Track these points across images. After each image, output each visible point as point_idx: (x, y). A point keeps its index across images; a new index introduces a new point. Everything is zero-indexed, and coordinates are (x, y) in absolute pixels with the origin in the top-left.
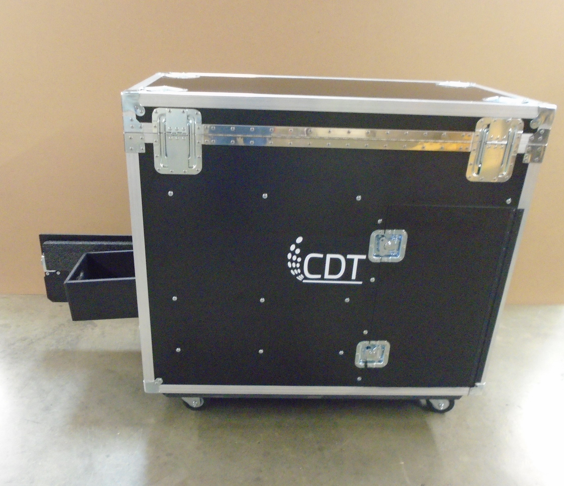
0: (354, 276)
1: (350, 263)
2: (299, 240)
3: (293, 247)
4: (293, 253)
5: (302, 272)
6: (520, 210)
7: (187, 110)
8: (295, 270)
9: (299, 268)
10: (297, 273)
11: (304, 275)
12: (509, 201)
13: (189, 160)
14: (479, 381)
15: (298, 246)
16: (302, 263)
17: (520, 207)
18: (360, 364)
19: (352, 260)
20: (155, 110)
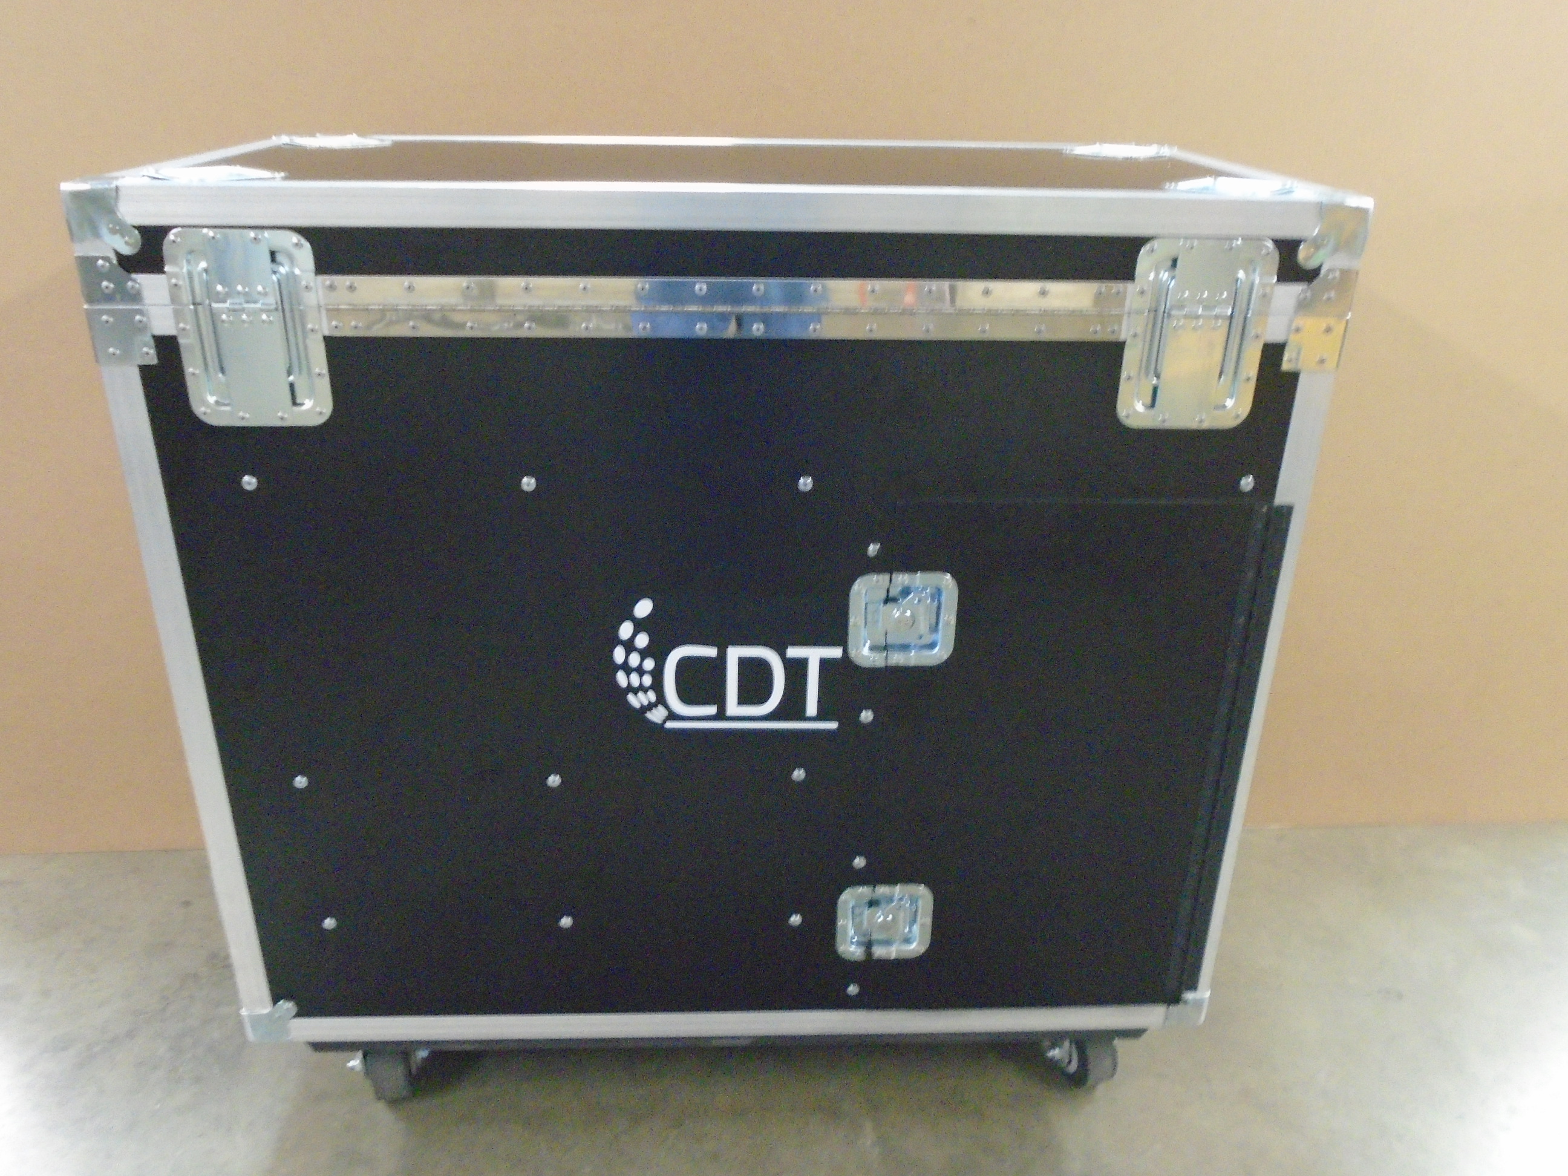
0: (812, 709)
1: (796, 670)
2: (644, 608)
3: (626, 630)
4: (629, 646)
5: (661, 700)
6: (1281, 508)
7: (267, 234)
8: (641, 694)
9: (652, 687)
10: (645, 702)
11: (667, 706)
12: (1247, 483)
13: (292, 386)
14: (1193, 986)
15: (640, 626)
16: (658, 674)
17: (1281, 498)
18: (850, 948)
19: (803, 663)
20: (171, 236)
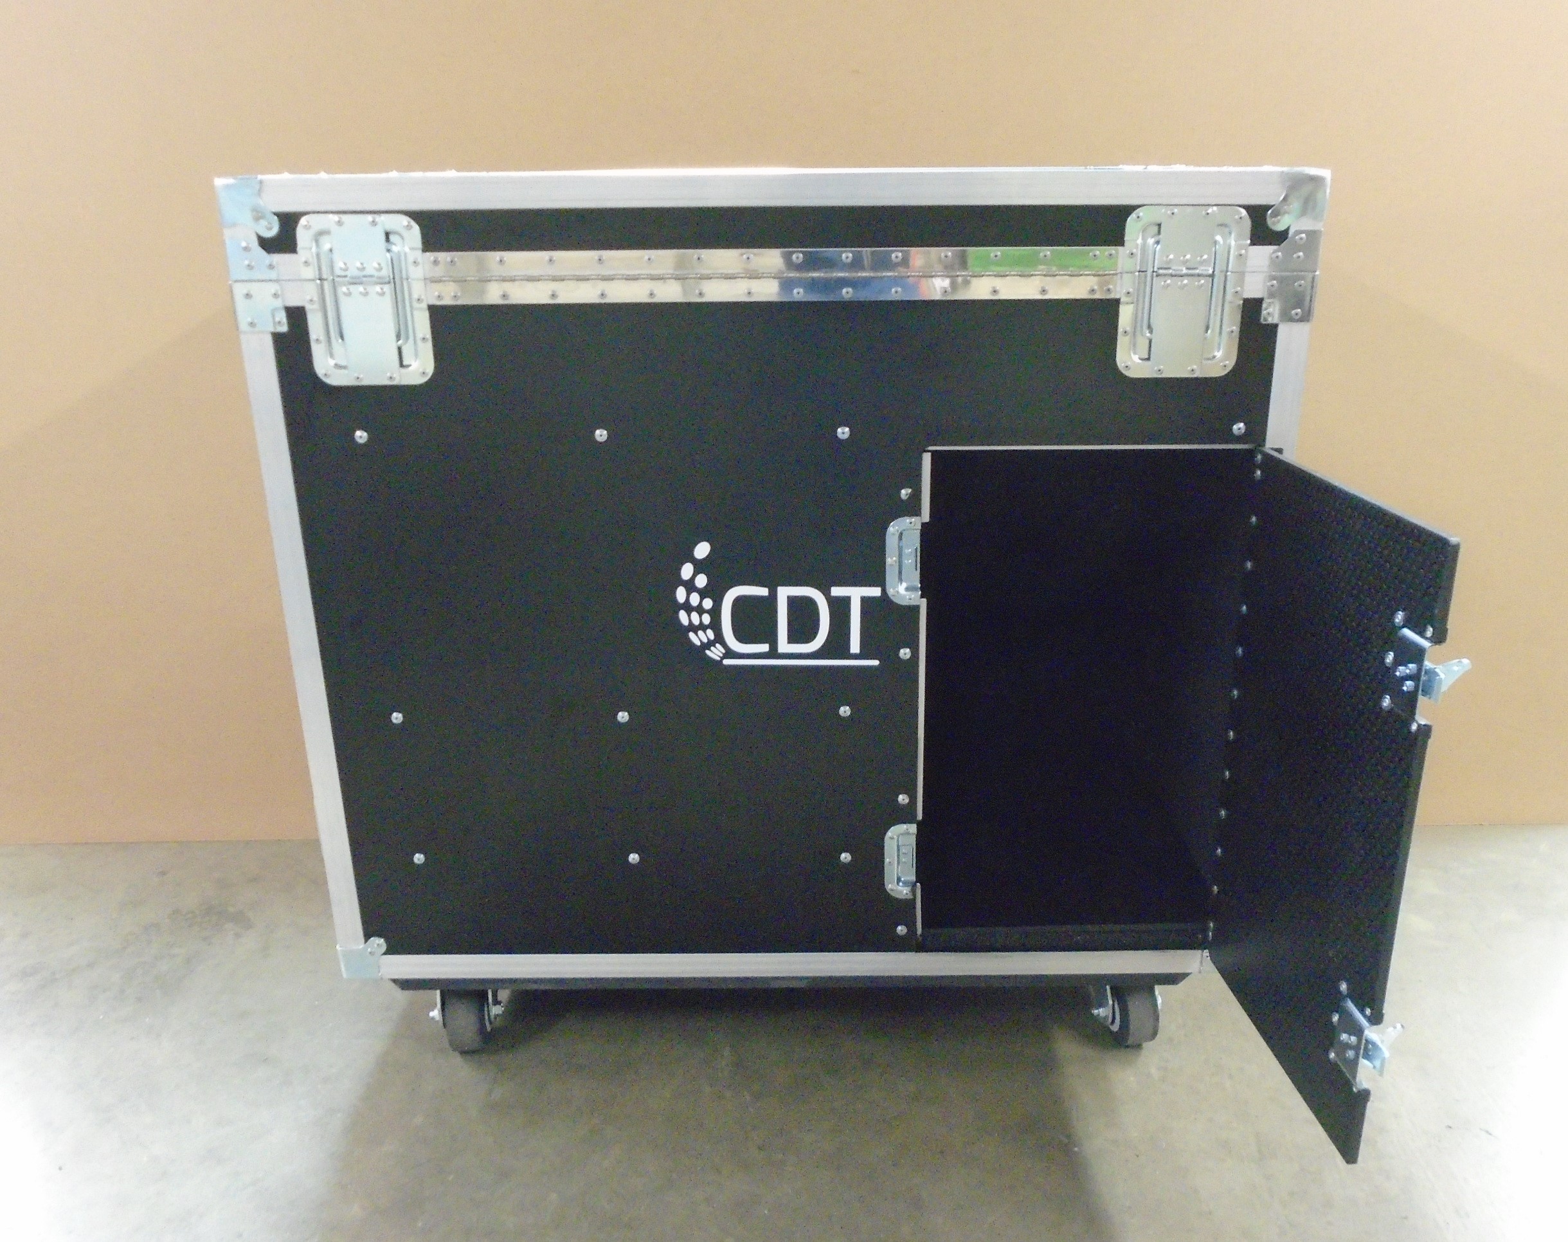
0: (855, 647)
1: (840, 608)
2: (702, 550)
3: (687, 571)
4: (690, 586)
5: (719, 639)
6: (1271, 452)
7: (383, 217)
8: (700, 633)
9: (710, 626)
10: (705, 641)
11: (724, 645)
12: (1239, 428)
13: (400, 349)
15: (700, 567)
16: (715, 613)
17: (1270, 442)
18: (897, 887)
19: (846, 601)
20: (303, 221)
